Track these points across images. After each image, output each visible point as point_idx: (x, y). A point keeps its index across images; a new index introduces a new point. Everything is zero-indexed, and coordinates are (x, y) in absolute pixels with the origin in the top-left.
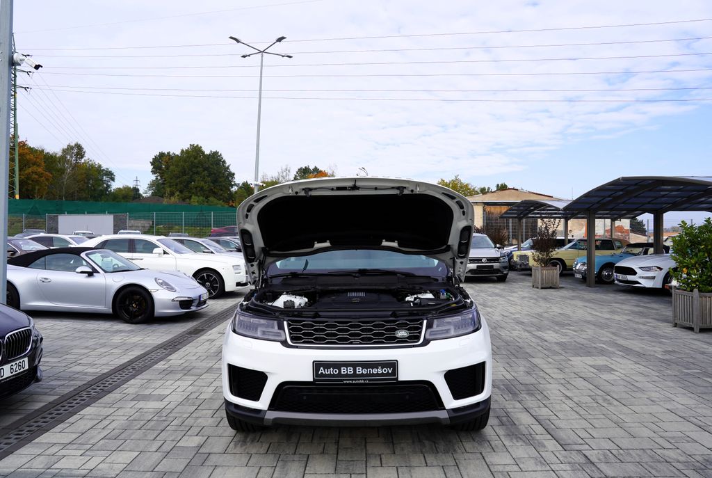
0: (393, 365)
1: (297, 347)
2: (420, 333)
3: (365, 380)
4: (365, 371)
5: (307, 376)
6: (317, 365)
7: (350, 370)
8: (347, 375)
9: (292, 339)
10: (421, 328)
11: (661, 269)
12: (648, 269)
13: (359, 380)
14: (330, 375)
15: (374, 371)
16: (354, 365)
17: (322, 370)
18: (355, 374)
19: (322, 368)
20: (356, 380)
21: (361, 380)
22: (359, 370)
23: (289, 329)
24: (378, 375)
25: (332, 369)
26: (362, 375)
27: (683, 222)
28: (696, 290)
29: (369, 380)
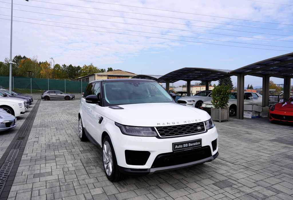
0: (200, 141)
1: (164, 138)
2: (204, 127)
3: (191, 148)
4: (191, 145)
5: (170, 150)
6: (174, 145)
7: (186, 145)
8: (186, 147)
9: (161, 134)
10: (204, 125)
11: (194, 101)
12: (190, 101)
13: (189, 149)
14: (180, 148)
15: (194, 144)
16: (188, 142)
17: (176, 147)
18: (188, 147)
19: (176, 146)
20: (188, 149)
21: (190, 148)
22: (190, 145)
23: (158, 131)
24: (196, 145)
25: (180, 146)
26: (191, 146)
27: (214, 84)
28: (220, 108)
29: (193, 148)
